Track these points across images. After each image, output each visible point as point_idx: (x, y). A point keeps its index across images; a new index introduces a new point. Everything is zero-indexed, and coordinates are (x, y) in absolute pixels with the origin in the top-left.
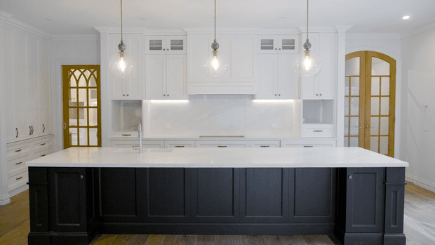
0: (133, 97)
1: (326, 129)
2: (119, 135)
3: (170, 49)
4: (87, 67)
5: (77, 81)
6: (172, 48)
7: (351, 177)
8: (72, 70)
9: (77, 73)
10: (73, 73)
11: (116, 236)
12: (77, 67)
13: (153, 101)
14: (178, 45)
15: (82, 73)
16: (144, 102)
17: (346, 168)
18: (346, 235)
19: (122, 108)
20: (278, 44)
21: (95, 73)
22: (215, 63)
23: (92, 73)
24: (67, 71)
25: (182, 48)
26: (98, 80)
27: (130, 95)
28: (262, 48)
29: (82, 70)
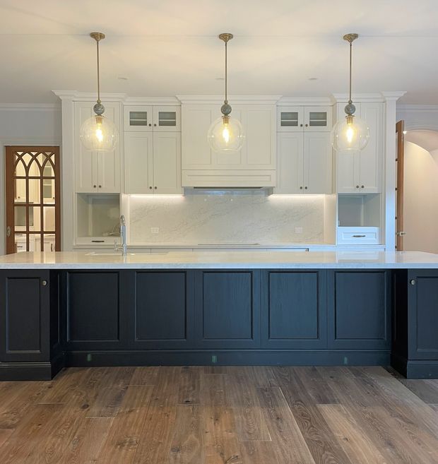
0: (108, 189)
1: (370, 232)
2: (88, 241)
3: (158, 124)
4: (40, 150)
5: (27, 169)
6: (161, 124)
7: (413, 282)
8: (20, 153)
9: (27, 158)
10: (20, 158)
11: (90, 369)
12: (27, 150)
13: (134, 196)
14: (168, 119)
15: (34, 158)
16: (123, 197)
17: (407, 269)
18: (409, 362)
19: (90, 206)
20: (304, 119)
21: (53, 158)
22: (226, 134)
23: (48, 158)
24: (12, 154)
25: (174, 124)
26: (57, 167)
27: (103, 186)
28: (283, 124)
29: (34, 154)
